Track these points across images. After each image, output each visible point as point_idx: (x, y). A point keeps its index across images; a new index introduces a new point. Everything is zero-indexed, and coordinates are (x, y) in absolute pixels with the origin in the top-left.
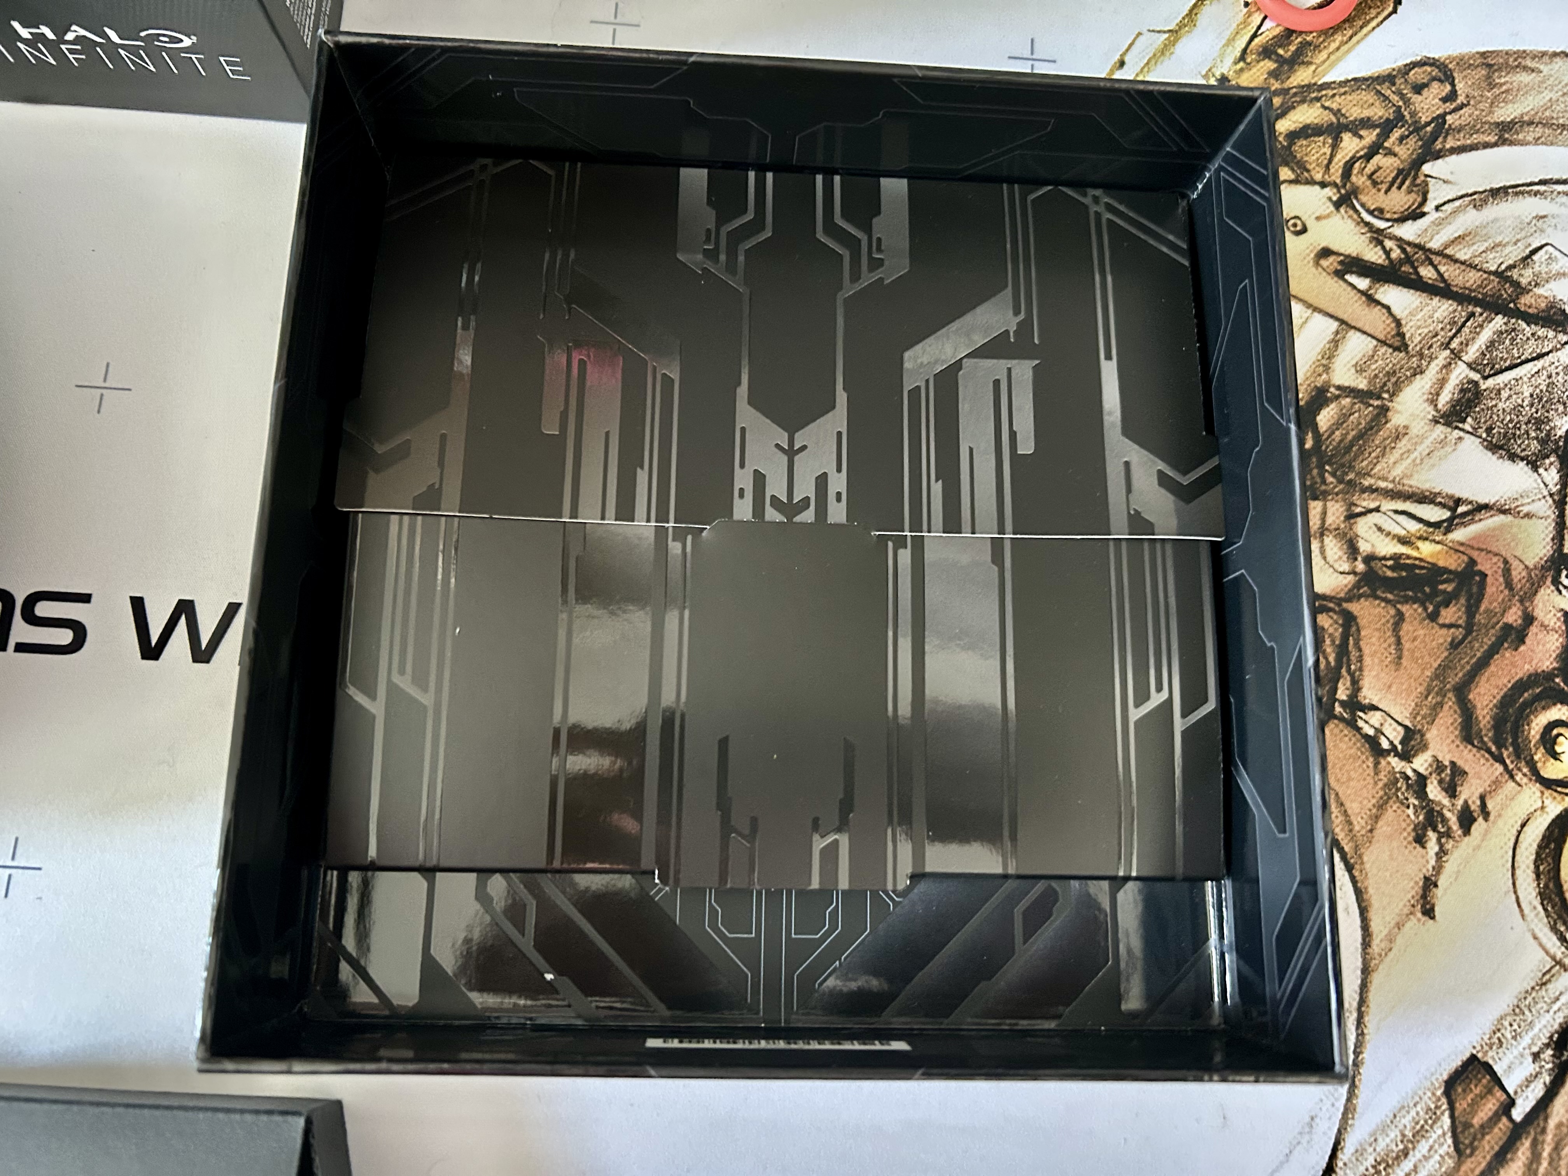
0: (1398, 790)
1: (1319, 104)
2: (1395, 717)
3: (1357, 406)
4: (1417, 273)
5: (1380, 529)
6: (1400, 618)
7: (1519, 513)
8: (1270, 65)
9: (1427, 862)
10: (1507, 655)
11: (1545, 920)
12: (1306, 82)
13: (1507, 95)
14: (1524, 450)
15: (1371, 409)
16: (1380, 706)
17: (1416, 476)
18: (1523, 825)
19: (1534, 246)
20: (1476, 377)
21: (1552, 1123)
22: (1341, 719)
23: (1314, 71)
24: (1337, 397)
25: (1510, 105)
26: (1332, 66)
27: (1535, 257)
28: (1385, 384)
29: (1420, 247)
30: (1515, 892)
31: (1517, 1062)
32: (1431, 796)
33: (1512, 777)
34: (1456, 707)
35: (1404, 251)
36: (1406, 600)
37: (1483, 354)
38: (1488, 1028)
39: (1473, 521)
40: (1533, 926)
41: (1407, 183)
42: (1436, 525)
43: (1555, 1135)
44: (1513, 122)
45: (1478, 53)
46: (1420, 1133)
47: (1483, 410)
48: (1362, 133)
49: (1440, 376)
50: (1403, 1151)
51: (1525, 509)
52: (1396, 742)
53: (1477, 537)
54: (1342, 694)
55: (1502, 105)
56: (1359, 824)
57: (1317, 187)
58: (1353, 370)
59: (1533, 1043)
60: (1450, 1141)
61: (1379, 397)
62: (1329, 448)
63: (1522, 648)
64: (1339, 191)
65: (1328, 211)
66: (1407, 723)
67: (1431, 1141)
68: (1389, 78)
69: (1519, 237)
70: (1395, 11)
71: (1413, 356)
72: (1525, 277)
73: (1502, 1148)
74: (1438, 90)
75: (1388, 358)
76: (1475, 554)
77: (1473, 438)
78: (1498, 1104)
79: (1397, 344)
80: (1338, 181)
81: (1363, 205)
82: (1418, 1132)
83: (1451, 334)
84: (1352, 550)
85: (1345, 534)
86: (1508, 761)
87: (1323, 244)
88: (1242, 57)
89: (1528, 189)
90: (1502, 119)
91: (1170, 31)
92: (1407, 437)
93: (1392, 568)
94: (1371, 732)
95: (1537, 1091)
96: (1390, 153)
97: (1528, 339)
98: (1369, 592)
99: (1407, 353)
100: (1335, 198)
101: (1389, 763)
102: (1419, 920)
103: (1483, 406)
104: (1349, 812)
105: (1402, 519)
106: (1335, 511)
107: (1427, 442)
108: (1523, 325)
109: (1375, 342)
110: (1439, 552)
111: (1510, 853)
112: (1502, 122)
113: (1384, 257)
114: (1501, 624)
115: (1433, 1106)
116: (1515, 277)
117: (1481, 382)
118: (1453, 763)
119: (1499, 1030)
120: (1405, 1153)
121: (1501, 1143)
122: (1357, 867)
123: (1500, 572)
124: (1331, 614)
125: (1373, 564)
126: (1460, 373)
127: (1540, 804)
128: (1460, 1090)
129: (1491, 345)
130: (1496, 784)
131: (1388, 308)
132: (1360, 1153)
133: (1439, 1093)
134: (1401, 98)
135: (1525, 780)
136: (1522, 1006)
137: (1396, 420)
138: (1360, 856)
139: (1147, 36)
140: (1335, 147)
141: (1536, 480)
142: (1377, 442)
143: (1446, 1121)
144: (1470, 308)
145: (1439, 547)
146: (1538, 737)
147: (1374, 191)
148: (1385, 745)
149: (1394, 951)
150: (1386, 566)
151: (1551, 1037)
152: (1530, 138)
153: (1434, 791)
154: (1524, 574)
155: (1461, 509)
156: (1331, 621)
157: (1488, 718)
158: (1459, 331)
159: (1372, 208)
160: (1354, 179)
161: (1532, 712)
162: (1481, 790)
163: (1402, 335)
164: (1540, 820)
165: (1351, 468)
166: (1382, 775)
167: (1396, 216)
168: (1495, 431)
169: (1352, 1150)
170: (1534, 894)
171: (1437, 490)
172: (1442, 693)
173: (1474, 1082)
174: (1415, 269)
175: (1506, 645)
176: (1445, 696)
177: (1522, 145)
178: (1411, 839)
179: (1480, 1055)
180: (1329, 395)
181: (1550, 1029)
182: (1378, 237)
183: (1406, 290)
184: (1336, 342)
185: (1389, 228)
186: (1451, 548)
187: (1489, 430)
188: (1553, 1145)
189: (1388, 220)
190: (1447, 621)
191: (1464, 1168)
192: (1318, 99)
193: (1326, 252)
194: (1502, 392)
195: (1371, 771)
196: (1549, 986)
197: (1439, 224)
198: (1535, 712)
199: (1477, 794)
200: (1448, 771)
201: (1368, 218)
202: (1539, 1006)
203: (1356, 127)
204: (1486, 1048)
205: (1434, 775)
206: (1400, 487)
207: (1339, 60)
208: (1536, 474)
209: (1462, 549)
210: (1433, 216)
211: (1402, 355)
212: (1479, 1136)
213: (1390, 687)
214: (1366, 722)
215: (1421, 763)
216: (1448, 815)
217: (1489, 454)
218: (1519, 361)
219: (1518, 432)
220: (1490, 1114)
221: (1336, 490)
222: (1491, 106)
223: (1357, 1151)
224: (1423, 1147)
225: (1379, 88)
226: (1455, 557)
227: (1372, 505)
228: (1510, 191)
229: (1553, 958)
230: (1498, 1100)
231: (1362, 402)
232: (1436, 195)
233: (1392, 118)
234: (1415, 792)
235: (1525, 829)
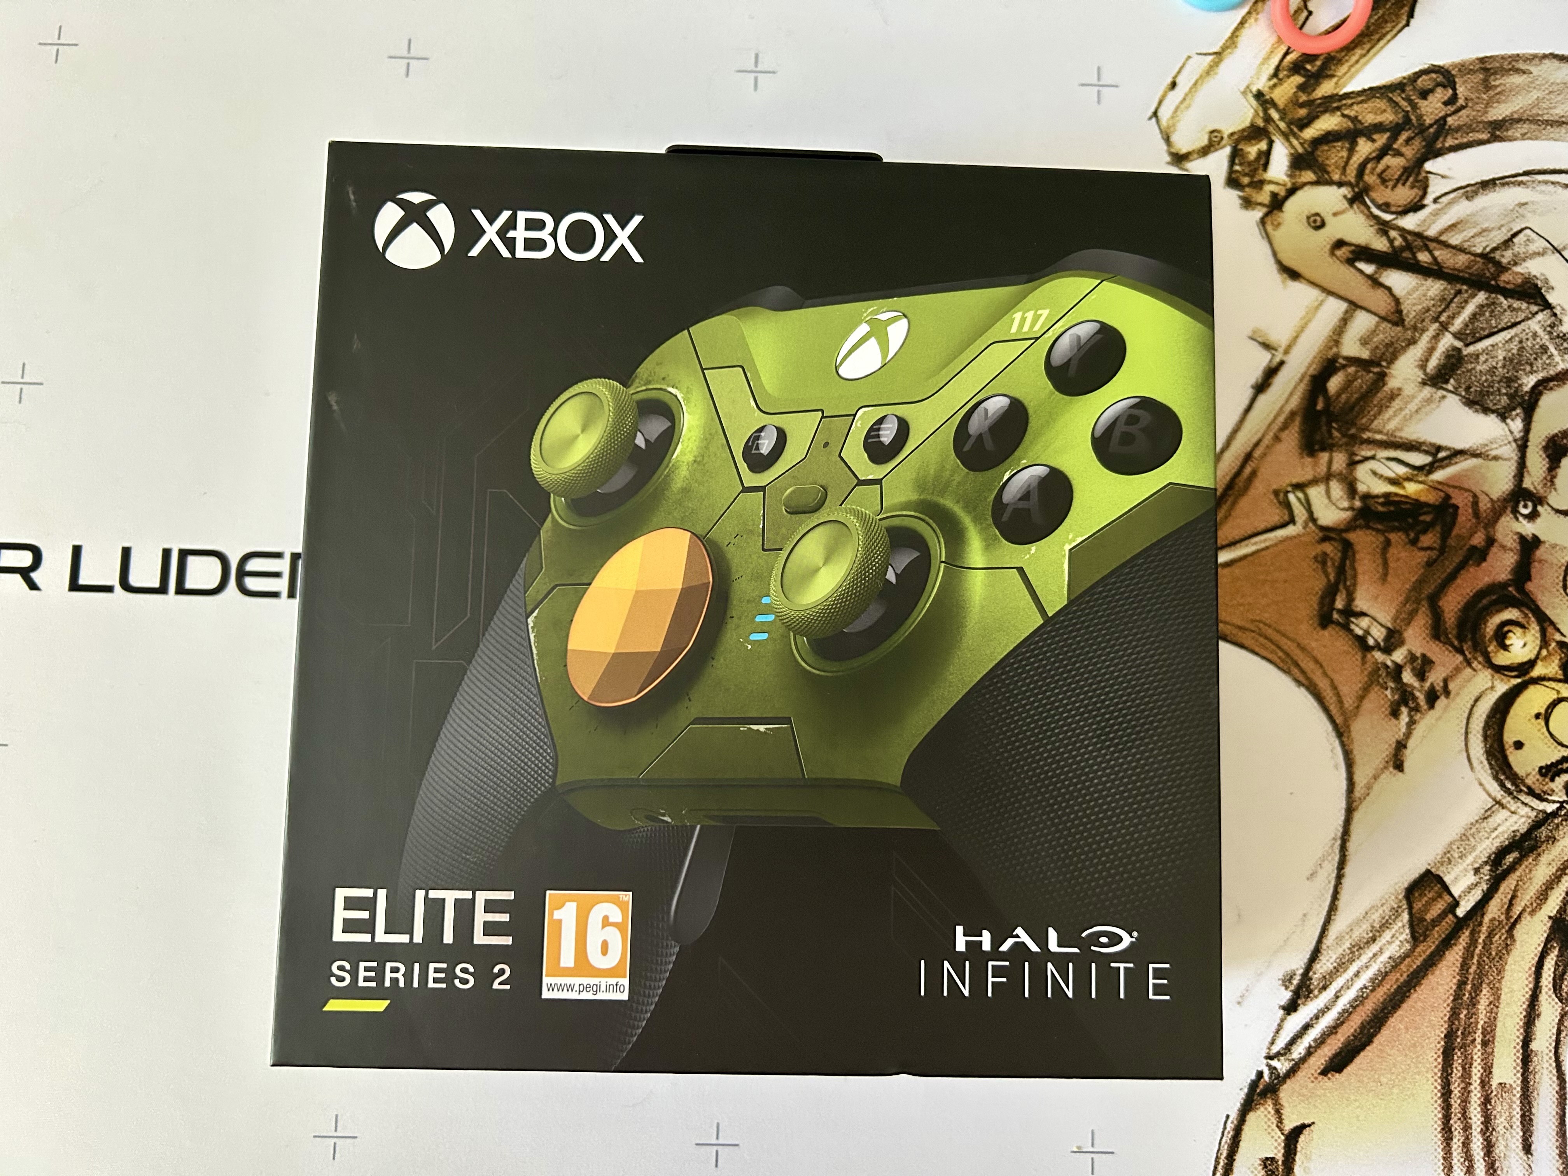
0: (1380, 676)
1: (1339, 113)
2: (1380, 621)
3: (1360, 374)
4: (1415, 257)
5: (1374, 473)
6: (1388, 543)
7: (1488, 456)
8: (1298, 79)
9: (1400, 730)
10: (1471, 570)
11: (1489, 771)
12: (1329, 93)
13: (1498, 97)
14: (1495, 404)
15: (1371, 375)
16: (1369, 613)
17: (1406, 429)
18: (1476, 701)
19: (1515, 230)
20: (1459, 344)
21: (1487, 919)
22: (1338, 623)
23: (1336, 83)
24: (1344, 367)
25: (1503, 105)
26: (1352, 77)
27: (1515, 240)
28: (1384, 354)
29: (1419, 235)
30: (1467, 751)
31: (1462, 874)
32: (1405, 680)
33: (1469, 664)
34: (1428, 612)
35: (1405, 239)
36: (1394, 529)
37: (1467, 325)
38: (1440, 850)
39: (1447, 466)
40: (1479, 776)
41: (1411, 179)
42: (1420, 469)
43: (1489, 927)
44: (1504, 120)
45: (1478, 59)
46: (1385, 925)
47: (1463, 372)
48: (1375, 137)
49: (1429, 346)
50: (1372, 938)
51: (1493, 453)
52: (1380, 640)
53: (1453, 477)
54: (1339, 604)
55: (1495, 105)
56: (1349, 702)
57: (1335, 188)
58: (1358, 343)
59: (1475, 862)
60: (1408, 931)
61: (1379, 365)
62: (1336, 408)
63: (1484, 564)
64: (1353, 190)
65: (1344, 207)
66: (1389, 625)
67: (1393, 931)
68: (1399, 86)
69: (1502, 222)
70: (1407, 25)
71: (1408, 329)
72: (1506, 257)
73: (1447, 936)
74: (1442, 95)
75: (1388, 332)
76: (1450, 491)
77: (1454, 396)
78: (1445, 905)
79: (1396, 319)
80: (1353, 180)
81: (1373, 201)
82: (1383, 924)
83: (1440, 309)
84: (1351, 489)
85: (1346, 478)
86: (1467, 653)
87: (1339, 236)
88: (1275, 75)
89: (1512, 179)
90: (1495, 118)
91: (1215, 53)
92: (1400, 397)
93: (1382, 504)
94: (1360, 632)
95: (1477, 895)
96: (1398, 153)
97: (1505, 311)
98: (1363, 523)
99: (1403, 326)
100: (1349, 196)
101: (1373, 656)
102: (1391, 772)
103: (1464, 370)
104: (1341, 693)
105: (1393, 465)
106: (1339, 460)
107: (1417, 401)
108: (1502, 299)
109: (1377, 319)
110: (1422, 491)
111: (1465, 722)
112: (1495, 121)
113: (1388, 245)
114: (1467, 547)
115: (1396, 906)
116: (1497, 257)
117: (1463, 348)
118: (1424, 656)
119: (1449, 852)
120: (1374, 939)
121: (1447, 932)
122: (1345, 734)
123: (1470, 504)
124: (1332, 542)
125: (1368, 502)
126: (1447, 341)
127: (1490, 684)
128: (1417, 895)
129: (1474, 317)
130: (1457, 670)
131: (1389, 289)
132: (1340, 939)
133: (1401, 897)
134: (1410, 105)
135: (1480, 666)
136: (1468, 834)
137: (1392, 383)
138: (1348, 727)
139: (1196, 58)
140: (1351, 151)
141: (1503, 429)
142: (1375, 402)
143: (1406, 916)
144: (1458, 286)
145: (1421, 486)
146: (1492, 633)
147: (1382, 188)
148: (1371, 642)
149: (1371, 795)
150: (1377, 503)
151: (1489, 857)
152: (1518, 135)
153: (1408, 677)
154: (1489, 505)
155: (1441, 455)
156: (1332, 548)
157: (1453, 619)
158: (1447, 306)
159: (1381, 202)
160: (1366, 178)
161: (1488, 614)
162: (1444, 675)
163: (1399, 312)
164: (1489, 696)
165: (1353, 424)
166: (1367, 666)
167: (1400, 209)
168: (1472, 390)
169: (1334, 937)
170: (1482, 751)
171: (1421, 440)
172: (1418, 602)
173: (1428, 889)
174: (1414, 254)
175: (1471, 562)
176: (1419, 604)
177: (1510, 140)
178: (1387, 712)
179: (1433, 870)
180: (1338, 365)
181: (1489, 851)
182: (1384, 228)
183: (1404, 273)
184: (1345, 321)
185: (1394, 219)
186: (1431, 486)
187: (1468, 389)
188: (1486, 934)
189: (1392, 213)
190: (1425, 545)
191: (1418, 950)
192: (1338, 108)
193: (1340, 244)
194: (1481, 356)
195: (1359, 663)
196: (1490, 820)
197: (1436, 214)
198: (1491, 614)
199: (1441, 678)
200: (1419, 661)
201: (1376, 212)
202: (1481, 834)
203: (1369, 132)
204: (1438, 865)
205: (1408, 664)
206: (1392, 439)
207: (1357, 72)
208: (1503, 425)
209: (1440, 487)
210: (1431, 208)
211: (1399, 329)
212: (1430, 927)
213: (1376, 598)
214: (1357, 625)
215: (1399, 656)
216: (1418, 694)
217: (1467, 409)
218: (1496, 330)
219: (1491, 390)
220: (1439, 912)
221: (1340, 443)
222: (1486, 107)
223: (1337, 938)
224: (1387, 935)
225: (1390, 95)
226: (1434, 494)
227: (1369, 454)
228: (1498, 182)
229: (1494, 799)
230: (1446, 902)
231: (1364, 370)
232: (1436, 188)
233: (1400, 122)
234: (1392, 678)
235: (1478, 703)
